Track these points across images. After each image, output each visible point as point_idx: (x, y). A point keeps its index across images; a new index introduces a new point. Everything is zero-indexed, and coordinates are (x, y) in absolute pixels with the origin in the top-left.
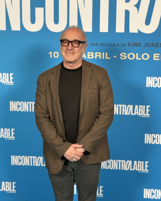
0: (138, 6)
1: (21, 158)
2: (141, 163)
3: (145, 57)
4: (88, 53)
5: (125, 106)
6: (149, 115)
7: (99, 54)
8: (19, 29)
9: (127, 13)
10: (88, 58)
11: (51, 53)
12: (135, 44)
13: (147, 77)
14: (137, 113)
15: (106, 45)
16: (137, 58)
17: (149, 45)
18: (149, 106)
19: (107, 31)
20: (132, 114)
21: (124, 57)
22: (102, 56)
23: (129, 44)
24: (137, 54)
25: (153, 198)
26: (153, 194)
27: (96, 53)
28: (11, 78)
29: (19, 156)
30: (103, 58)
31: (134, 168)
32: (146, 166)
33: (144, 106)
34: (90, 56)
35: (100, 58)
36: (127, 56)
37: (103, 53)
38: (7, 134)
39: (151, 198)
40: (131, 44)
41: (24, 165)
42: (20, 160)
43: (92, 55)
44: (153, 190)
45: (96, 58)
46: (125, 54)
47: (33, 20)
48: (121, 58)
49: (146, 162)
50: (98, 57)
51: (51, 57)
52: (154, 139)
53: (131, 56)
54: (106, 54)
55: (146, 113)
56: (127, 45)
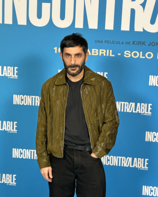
0: (143, 5)
1: (23, 151)
2: (141, 160)
3: (149, 55)
4: (93, 50)
5: (128, 103)
6: (151, 113)
7: (103, 51)
8: (25, 23)
9: (133, 12)
10: (93, 54)
11: (56, 48)
12: (139, 43)
13: (150, 76)
14: (139, 111)
15: (111, 42)
16: (141, 57)
17: (153, 44)
18: (151, 105)
19: (112, 29)
20: (134, 112)
21: (128, 55)
22: (106, 53)
23: (134, 43)
24: (141, 53)
25: (151, 195)
26: (152, 191)
27: (101, 50)
28: (16, 72)
29: (20, 149)
30: (108, 55)
31: (134, 165)
32: (146, 163)
33: (146, 104)
34: (94, 53)
35: (105, 55)
36: (131, 54)
37: (108, 51)
38: (9, 127)
39: (150, 195)
40: (136, 43)
41: (25, 158)
42: (21, 153)
43: (97, 52)
44: (152, 187)
45: (100, 55)
46: (130, 52)
47: (39, 16)
48: (125, 56)
49: (146, 160)
50: (102, 54)
51: (56, 52)
52: (155, 137)
53: (135, 54)
54: (111, 51)
55: (147, 111)
56: (131, 43)
